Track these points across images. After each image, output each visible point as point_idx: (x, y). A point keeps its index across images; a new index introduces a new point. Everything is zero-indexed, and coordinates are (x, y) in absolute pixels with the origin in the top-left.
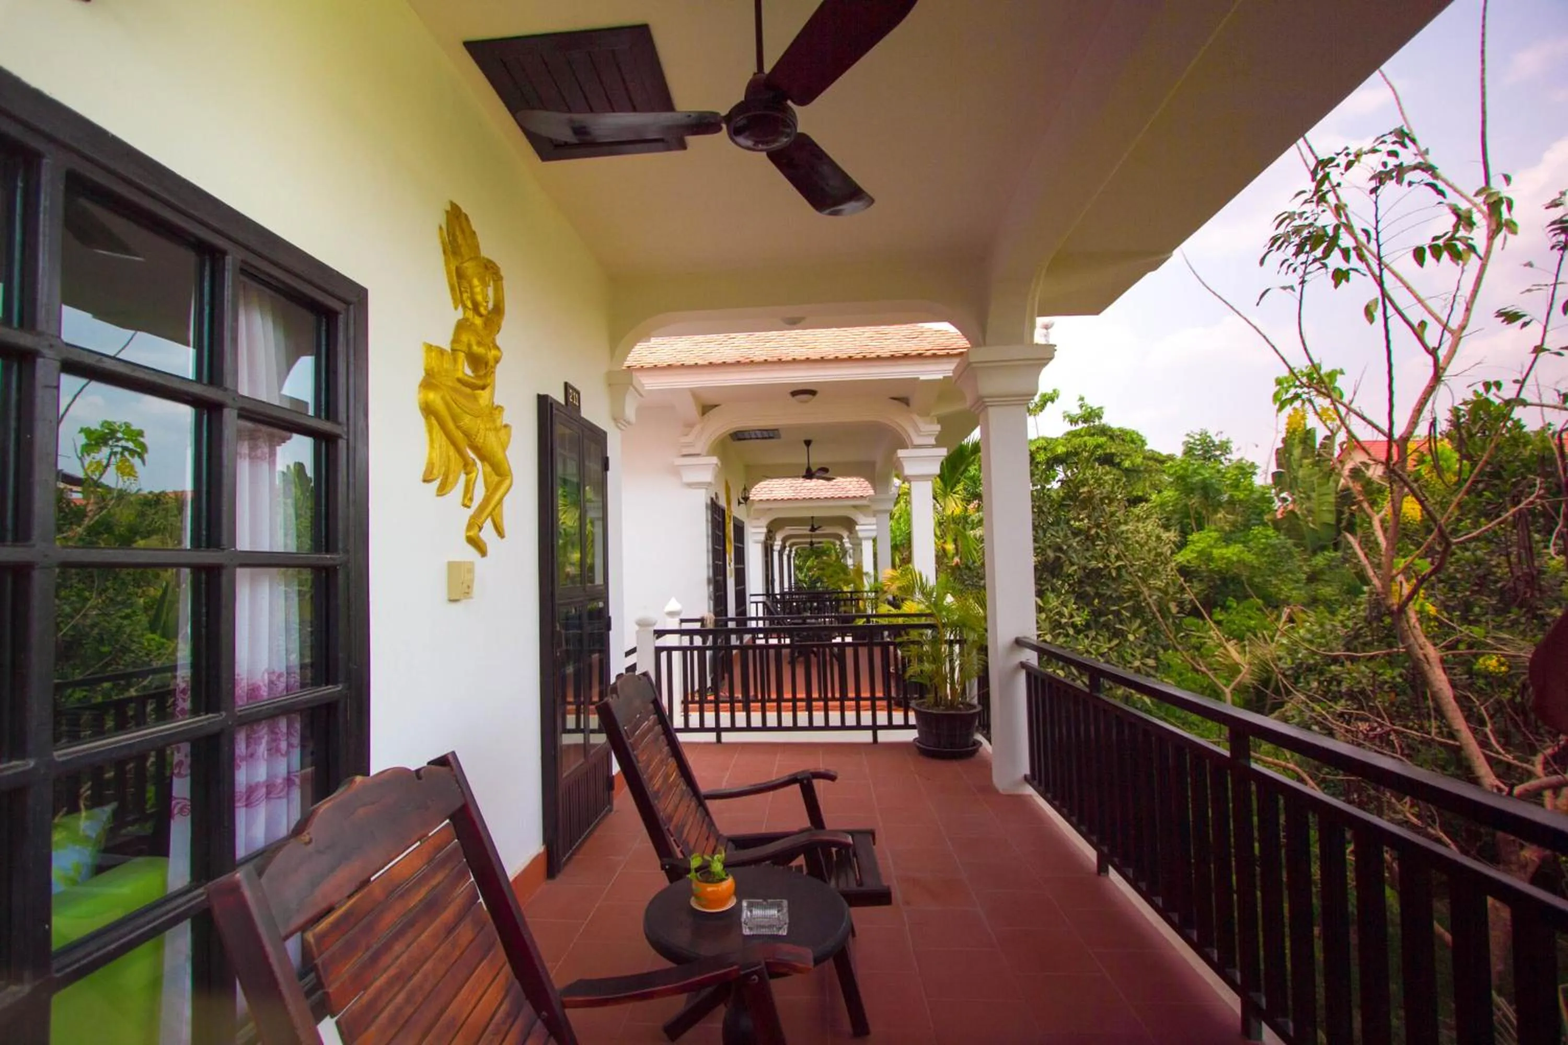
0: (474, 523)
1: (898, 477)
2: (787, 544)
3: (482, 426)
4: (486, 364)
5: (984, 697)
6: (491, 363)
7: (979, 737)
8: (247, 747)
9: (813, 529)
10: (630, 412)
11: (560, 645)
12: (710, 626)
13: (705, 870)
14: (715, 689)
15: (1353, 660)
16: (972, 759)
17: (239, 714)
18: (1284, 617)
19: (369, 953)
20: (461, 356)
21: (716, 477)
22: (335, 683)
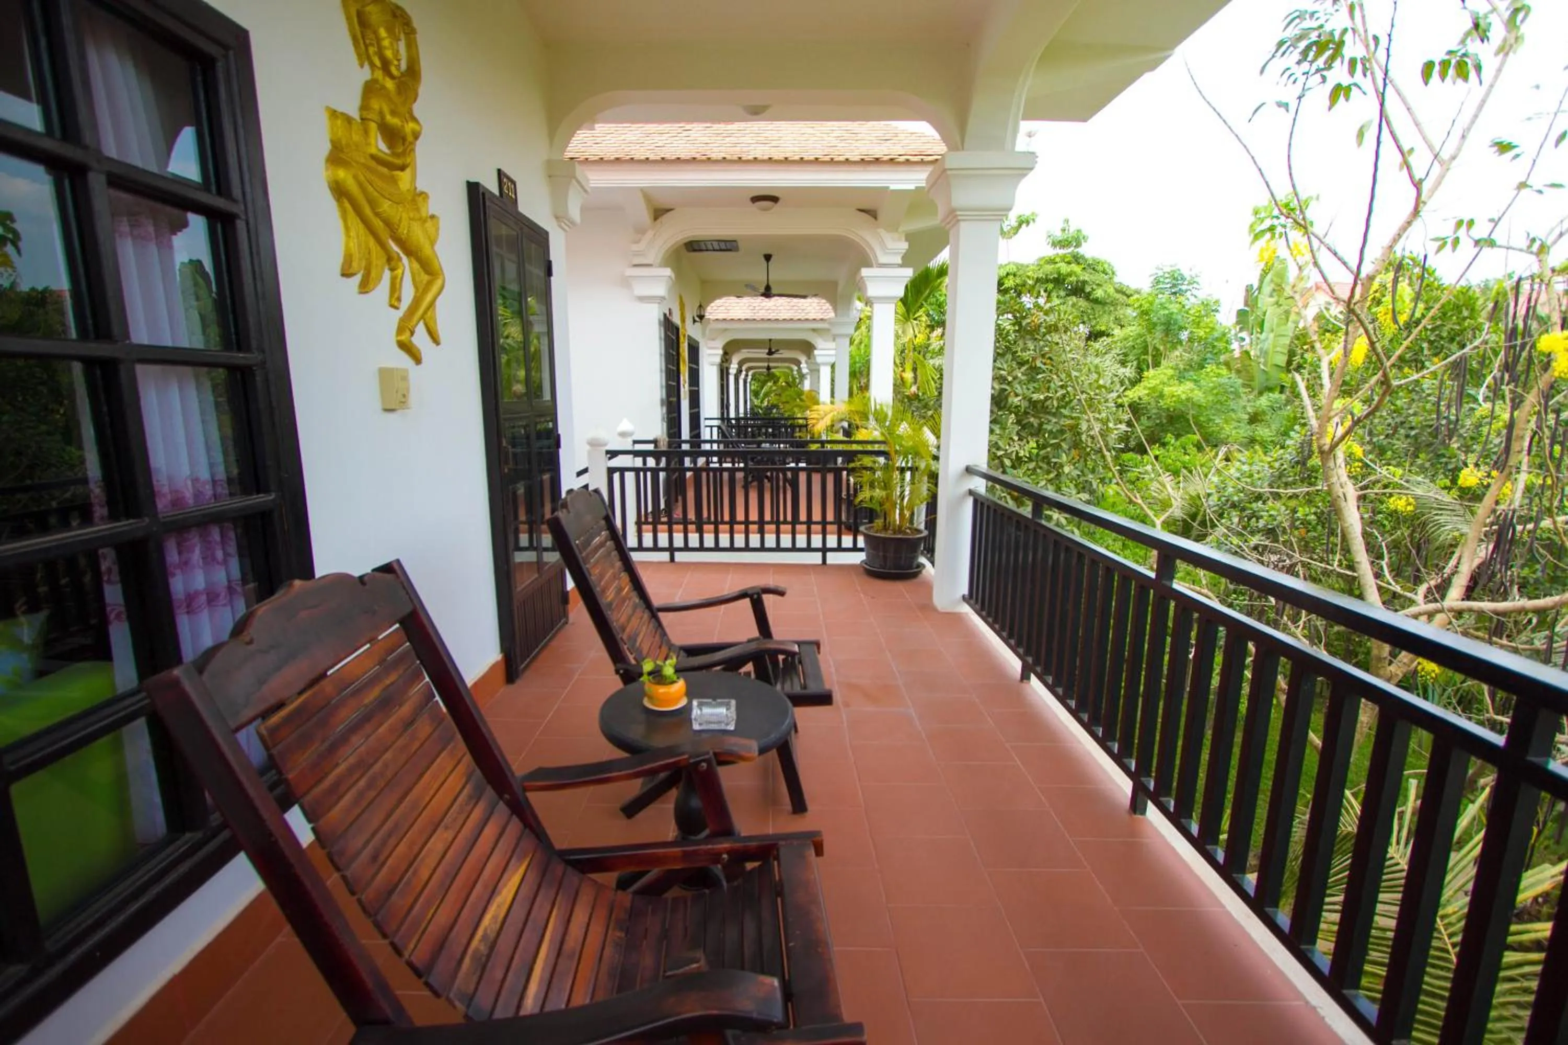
0: (405, 326)
1: (859, 299)
2: (744, 368)
3: (404, 215)
4: (404, 139)
5: (931, 524)
6: (410, 138)
7: (923, 560)
8: (180, 553)
9: (770, 353)
10: (575, 212)
11: (506, 463)
12: (663, 447)
13: (657, 674)
14: (669, 511)
15: (1277, 496)
16: (915, 581)
17: (162, 520)
18: (1221, 455)
19: (326, 744)
20: (373, 126)
21: (669, 291)
22: (267, 491)
